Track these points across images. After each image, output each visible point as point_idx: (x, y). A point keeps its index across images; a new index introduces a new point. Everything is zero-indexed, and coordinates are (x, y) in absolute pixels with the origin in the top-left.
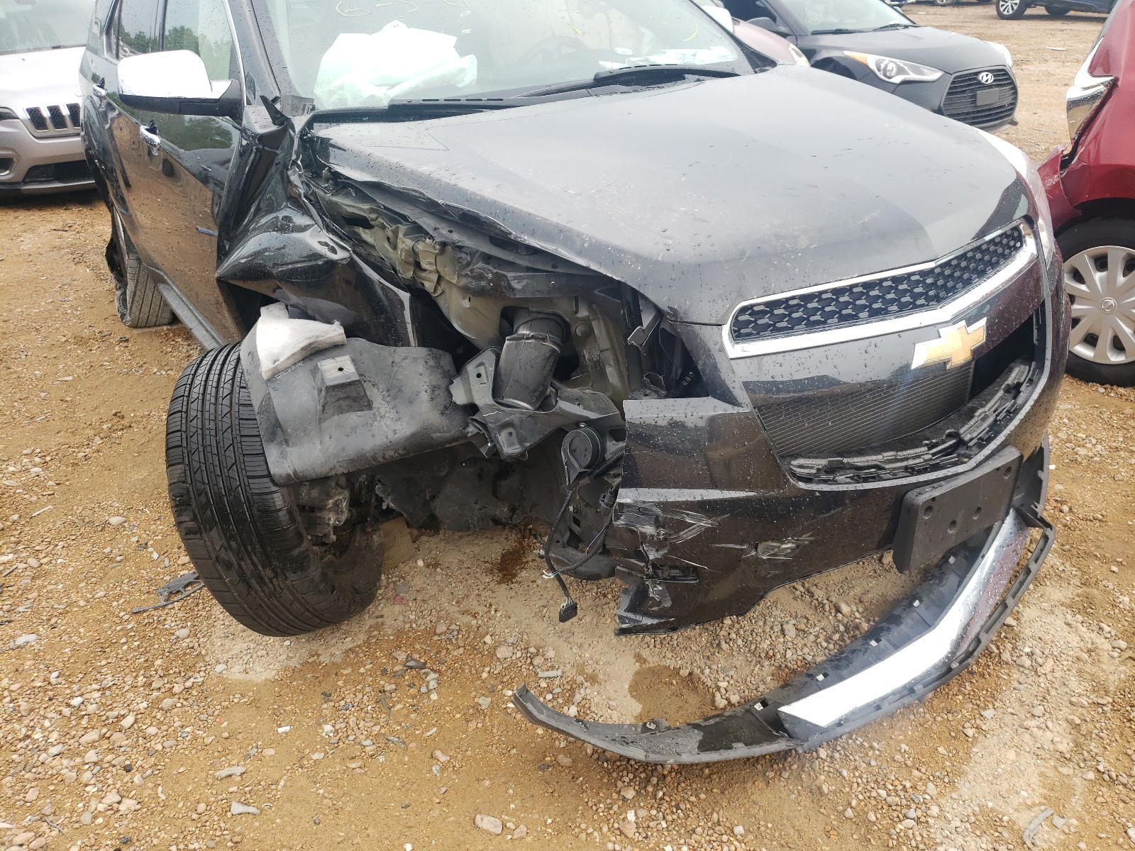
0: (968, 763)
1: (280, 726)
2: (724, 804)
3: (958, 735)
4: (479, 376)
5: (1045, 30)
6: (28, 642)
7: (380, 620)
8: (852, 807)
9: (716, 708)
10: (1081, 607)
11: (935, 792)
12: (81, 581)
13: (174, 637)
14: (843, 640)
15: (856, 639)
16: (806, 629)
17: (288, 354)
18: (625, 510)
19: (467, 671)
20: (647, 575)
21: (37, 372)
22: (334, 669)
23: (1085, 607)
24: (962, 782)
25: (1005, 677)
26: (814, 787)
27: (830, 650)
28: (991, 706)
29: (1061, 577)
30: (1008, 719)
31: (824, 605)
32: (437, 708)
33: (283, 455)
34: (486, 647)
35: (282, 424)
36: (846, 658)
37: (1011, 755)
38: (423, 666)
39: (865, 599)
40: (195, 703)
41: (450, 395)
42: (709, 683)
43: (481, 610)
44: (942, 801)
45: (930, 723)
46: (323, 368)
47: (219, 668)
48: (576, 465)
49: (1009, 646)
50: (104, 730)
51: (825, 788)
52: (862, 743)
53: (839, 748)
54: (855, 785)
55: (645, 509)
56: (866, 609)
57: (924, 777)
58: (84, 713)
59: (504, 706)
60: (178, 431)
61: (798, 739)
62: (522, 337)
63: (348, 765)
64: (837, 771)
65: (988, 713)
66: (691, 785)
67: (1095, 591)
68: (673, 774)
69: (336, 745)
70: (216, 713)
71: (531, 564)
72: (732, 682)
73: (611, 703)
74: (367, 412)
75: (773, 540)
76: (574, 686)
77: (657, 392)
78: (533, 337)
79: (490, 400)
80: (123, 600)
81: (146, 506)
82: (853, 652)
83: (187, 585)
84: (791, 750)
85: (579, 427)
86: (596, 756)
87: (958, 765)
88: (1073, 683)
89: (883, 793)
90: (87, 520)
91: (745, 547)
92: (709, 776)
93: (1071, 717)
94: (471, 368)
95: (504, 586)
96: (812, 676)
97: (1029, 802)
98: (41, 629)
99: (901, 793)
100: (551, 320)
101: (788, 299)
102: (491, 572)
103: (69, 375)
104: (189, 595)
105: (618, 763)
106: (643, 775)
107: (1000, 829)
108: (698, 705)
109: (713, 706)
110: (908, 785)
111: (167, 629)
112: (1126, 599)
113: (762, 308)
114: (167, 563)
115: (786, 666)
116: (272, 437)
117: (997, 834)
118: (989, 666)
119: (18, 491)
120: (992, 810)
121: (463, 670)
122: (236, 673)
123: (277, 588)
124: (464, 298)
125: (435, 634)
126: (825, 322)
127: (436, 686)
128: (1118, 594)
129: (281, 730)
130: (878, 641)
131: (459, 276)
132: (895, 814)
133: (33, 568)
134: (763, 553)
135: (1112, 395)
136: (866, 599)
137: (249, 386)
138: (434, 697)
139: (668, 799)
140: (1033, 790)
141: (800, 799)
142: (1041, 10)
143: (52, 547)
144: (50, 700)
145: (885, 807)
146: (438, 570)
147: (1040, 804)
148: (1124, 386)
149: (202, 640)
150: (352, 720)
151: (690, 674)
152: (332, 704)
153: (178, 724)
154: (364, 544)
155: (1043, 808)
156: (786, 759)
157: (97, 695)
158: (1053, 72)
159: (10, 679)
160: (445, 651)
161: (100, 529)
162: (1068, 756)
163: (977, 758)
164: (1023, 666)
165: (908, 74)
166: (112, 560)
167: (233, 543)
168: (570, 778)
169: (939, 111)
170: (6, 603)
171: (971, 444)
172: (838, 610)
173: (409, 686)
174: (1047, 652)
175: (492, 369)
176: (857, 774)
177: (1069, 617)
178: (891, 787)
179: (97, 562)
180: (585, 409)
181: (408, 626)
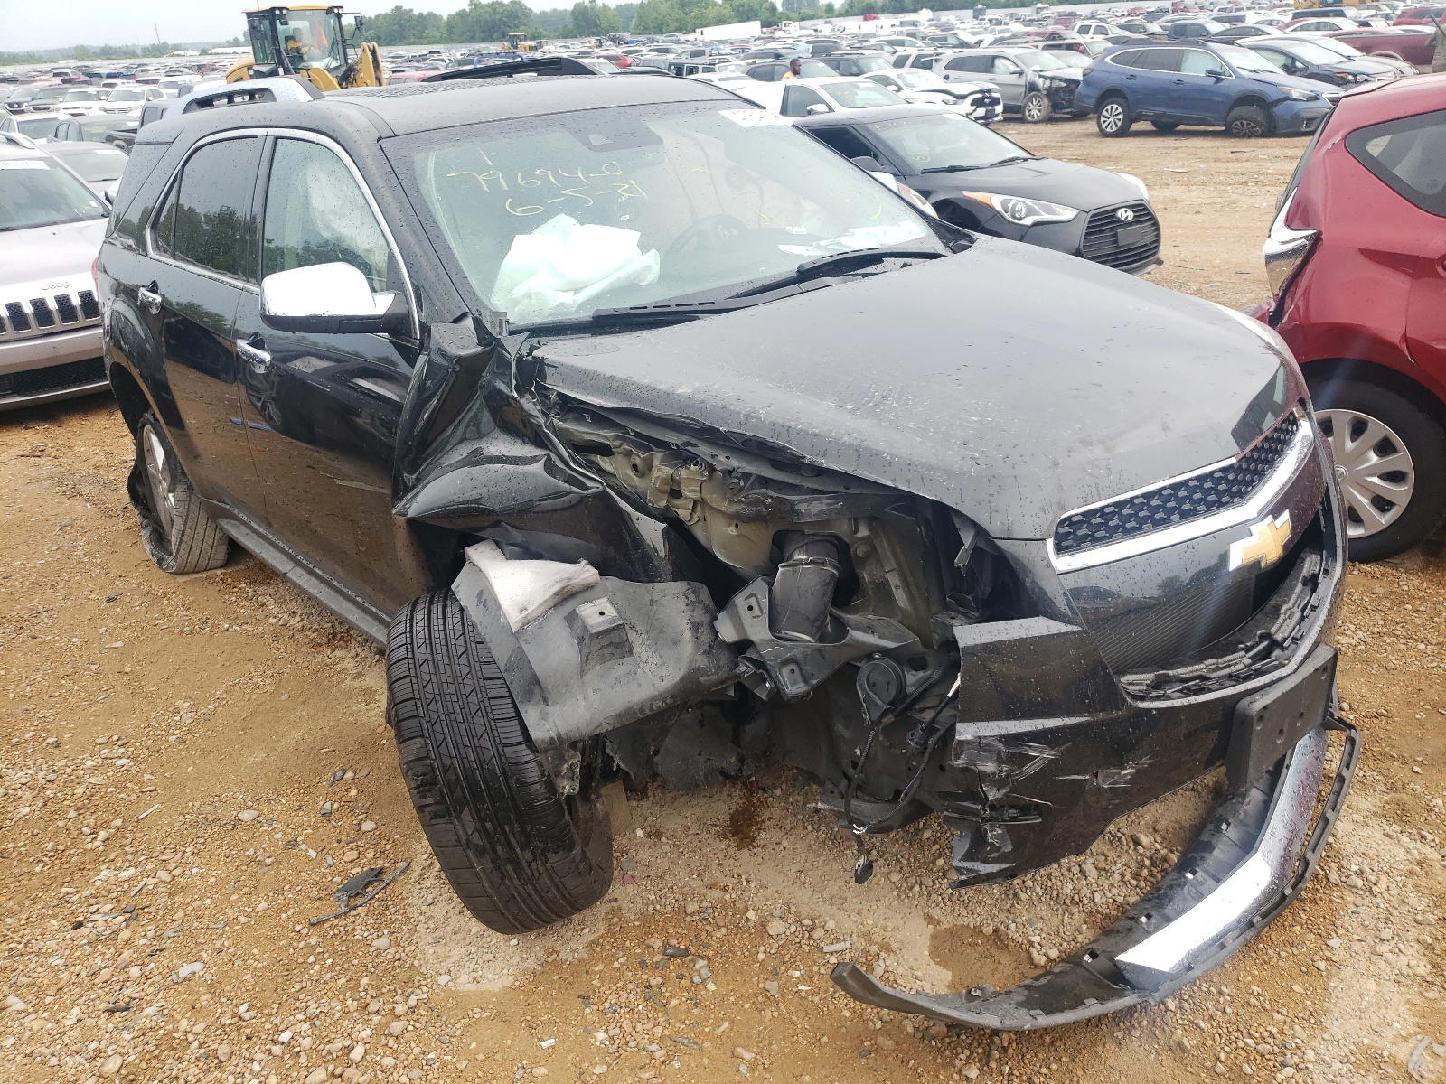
0: (1330, 999)
1: (541, 1040)
2: (1080, 1073)
3: (1310, 970)
4: (750, 608)
5: (1158, 148)
6: (194, 973)
7: (615, 904)
8: (1221, 1062)
9: (1036, 966)
10: (1395, 816)
11: (1305, 1036)
12: (232, 893)
13: (374, 949)
14: (1152, 876)
15: (1167, 873)
16: (1107, 868)
17: (539, 601)
18: (966, 747)
19: (739, 953)
20: (983, 819)
21: (75, 640)
22: (582, 967)
23: (1399, 814)
24: (1330, 1021)
25: (1338, 900)
26: (1172, 1044)
27: (1141, 889)
28: (1334, 935)
29: (1363, 783)
30: (1357, 946)
31: (1120, 839)
32: (721, 1000)
33: (543, 716)
34: (751, 924)
35: (541, 680)
36: (1165, 894)
37: (1372, 986)
38: (686, 953)
39: (1159, 827)
40: (429, 1024)
41: (716, 633)
42: (1020, 940)
43: (731, 882)
44: (1314, 1044)
45: (1275, 960)
46: (583, 613)
47: (443, 980)
48: (879, 702)
49: (1334, 865)
50: (331, 1067)
51: (1186, 1042)
52: (1208, 989)
53: (1186, 997)
54: (1217, 1036)
55: (987, 745)
56: (1163, 838)
57: (1288, 1020)
58: (298, 1049)
59: (794, 990)
60: (411, 699)
61: (1144, 989)
62: (800, 563)
63: (640, 1075)
64: (1193, 1022)
65: (1334, 942)
66: (1036, 1056)
67: (1404, 796)
68: (1014, 1045)
69: (617, 1054)
70: (458, 1033)
71: (768, 823)
72: (1043, 935)
73: (916, 973)
74: (628, 659)
75: (1114, 767)
76: (870, 958)
77: (965, 615)
78: (812, 562)
79: (768, 635)
80: (292, 911)
81: (279, 795)
82: (1171, 887)
83: (366, 886)
84: (1135, 1006)
85: (873, 658)
86: (919, 1035)
87: (1320, 1003)
88: (1413, 899)
89: (1250, 1041)
90: (210, 818)
91: (1088, 777)
92: (1052, 1043)
93: (1421, 937)
94: (740, 600)
95: (745, 851)
96: (1135, 919)
97: (1403, 1033)
98: (205, 955)
99: (1270, 1040)
100: (828, 541)
101: (1103, 508)
102: (724, 836)
103: (117, 640)
104: (373, 898)
105: (947, 1040)
106: (980, 1050)
107: (1383, 1066)
108: (1014, 965)
109: (1033, 964)
110: (1275, 1031)
111: (358, 941)
112: (1440, 802)
113: (1080, 518)
114: (330, 860)
115: (1098, 912)
116: (529, 696)
117: (1381, 1071)
118: (1318, 890)
119: (109, 790)
120: (1370, 1047)
121: (734, 953)
122: (465, 984)
123: (535, 872)
124: (729, 525)
125: (687, 915)
126: (1139, 529)
127: (709, 974)
128: (1429, 797)
129: (544, 1044)
130: (1194, 873)
131: (731, 502)
132: (1271, 1063)
133: (166, 882)
134: (1104, 782)
135: (1355, 572)
136: (1162, 825)
137: (488, 640)
138: (711, 987)
139: (1018, 1074)
140: (1405, 1020)
141: (1160, 1058)
142: (1146, 126)
143: (180, 854)
144: (249, 1038)
145: (1258, 1057)
146: (664, 839)
147: (1416, 1034)
148: (1367, 562)
149: (408, 949)
150: (626, 1024)
151: (996, 931)
152: (595, 1007)
153: (417, 1050)
154: (588, 815)
155: (1419, 1037)
156: (1132, 1016)
157: (306, 1026)
158: (1179, 198)
159: (189, 1020)
160: (704, 933)
161: (230, 827)
162: (1429, 979)
163: (1336, 993)
164: (1356, 887)
165: (1038, 214)
166: (259, 863)
167: (488, 825)
168: (899, 1063)
169: (1078, 253)
170: (149, 928)
171: (1285, 644)
172: (1137, 843)
173: (678, 977)
174: (1376, 869)
175: (765, 601)
176: (1215, 1025)
177: (1386, 827)
178: (1257, 1035)
179: (244, 868)
180: (880, 637)
181: (651, 908)
